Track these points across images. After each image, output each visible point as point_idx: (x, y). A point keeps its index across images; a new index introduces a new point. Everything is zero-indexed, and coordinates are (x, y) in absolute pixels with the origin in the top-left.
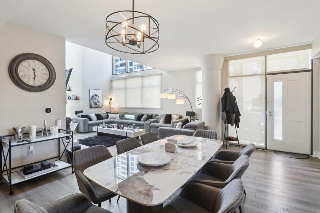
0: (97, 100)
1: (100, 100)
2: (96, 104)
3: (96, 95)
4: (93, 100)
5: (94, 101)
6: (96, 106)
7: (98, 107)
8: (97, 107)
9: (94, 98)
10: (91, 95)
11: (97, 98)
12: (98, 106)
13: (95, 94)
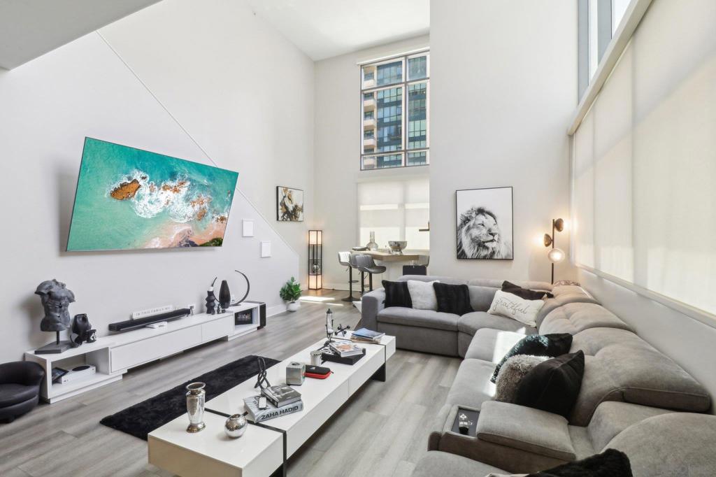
0: (484, 231)
1: (503, 229)
2: (481, 245)
3: (481, 211)
4: (469, 229)
5: (475, 232)
6: (484, 253)
7: (491, 257)
8: (485, 258)
9: (471, 223)
10: (463, 210)
11: (488, 221)
12: (493, 253)
13: (478, 205)
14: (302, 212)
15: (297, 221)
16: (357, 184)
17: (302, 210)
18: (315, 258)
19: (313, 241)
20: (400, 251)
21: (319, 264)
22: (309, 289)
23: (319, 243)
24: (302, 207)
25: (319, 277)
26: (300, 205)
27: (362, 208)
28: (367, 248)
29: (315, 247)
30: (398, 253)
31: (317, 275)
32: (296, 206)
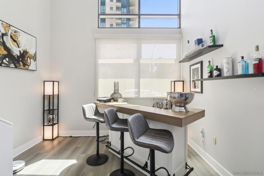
14: (35, 60)
15: (27, 69)
16: (96, 39)
17: (34, 58)
18: (51, 108)
19: (49, 91)
20: (184, 106)
21: (56, 112)
22: (44, 140)
23: (56, 93)
24: (35, 54)
25: (56, 127)
26: (31, 52)
27: (100, 61)
28: (113, 99)
29: (51, 97)
30: (183, 109)
31: (53, 125)
32: (25, 52)
